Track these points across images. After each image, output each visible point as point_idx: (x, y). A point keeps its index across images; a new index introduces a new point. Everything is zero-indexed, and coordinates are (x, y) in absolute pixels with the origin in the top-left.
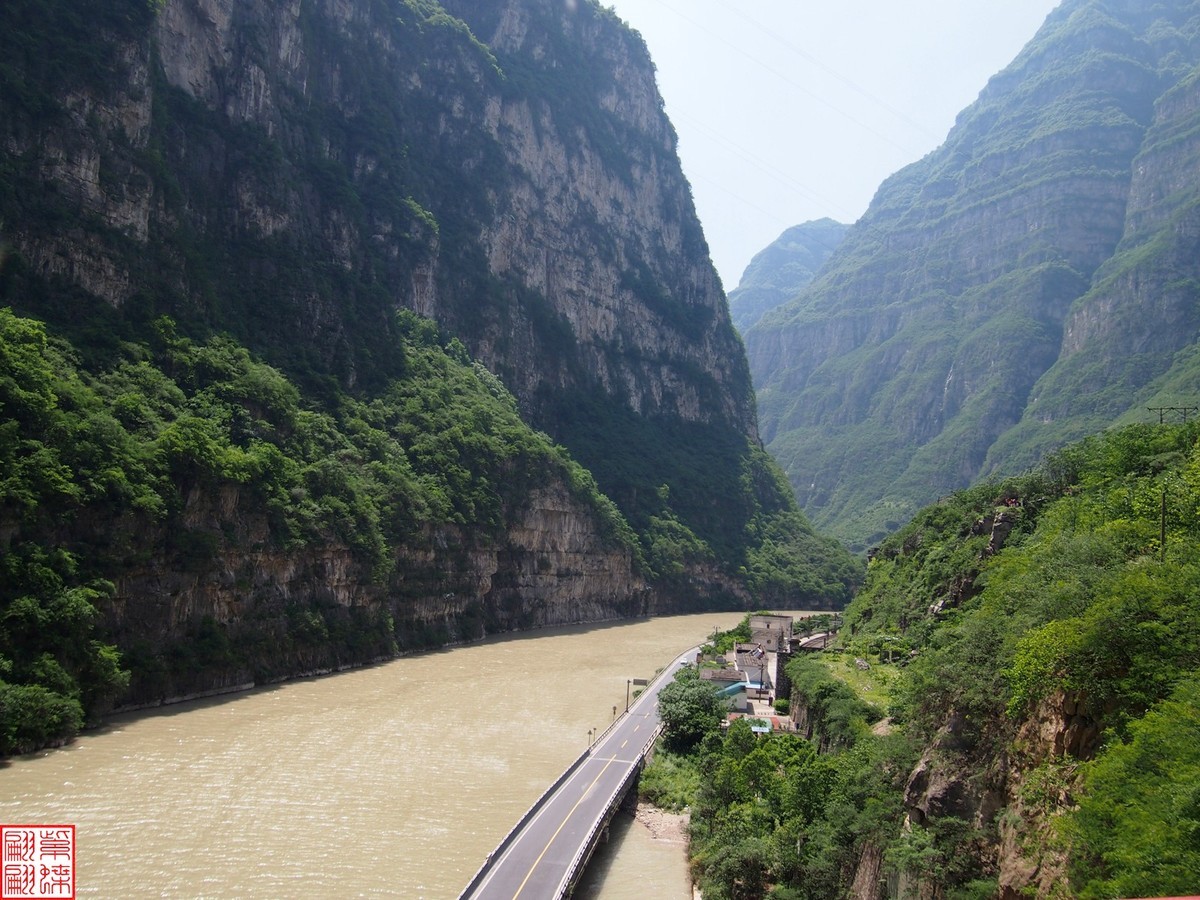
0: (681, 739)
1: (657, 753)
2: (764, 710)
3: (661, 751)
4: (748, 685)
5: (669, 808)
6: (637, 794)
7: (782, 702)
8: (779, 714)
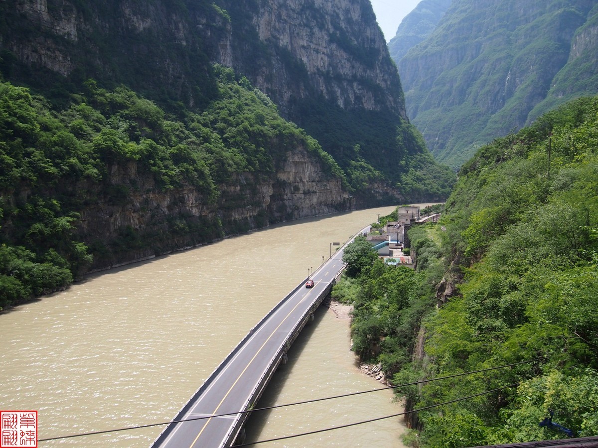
0: (353, 271)
1: (342, 277)
2: (398, 255)
3: (344, 276)
4: (390, 242)
5: (346, 303)
6: (331, 297)
7: (406, 250)
8: (405, 255)
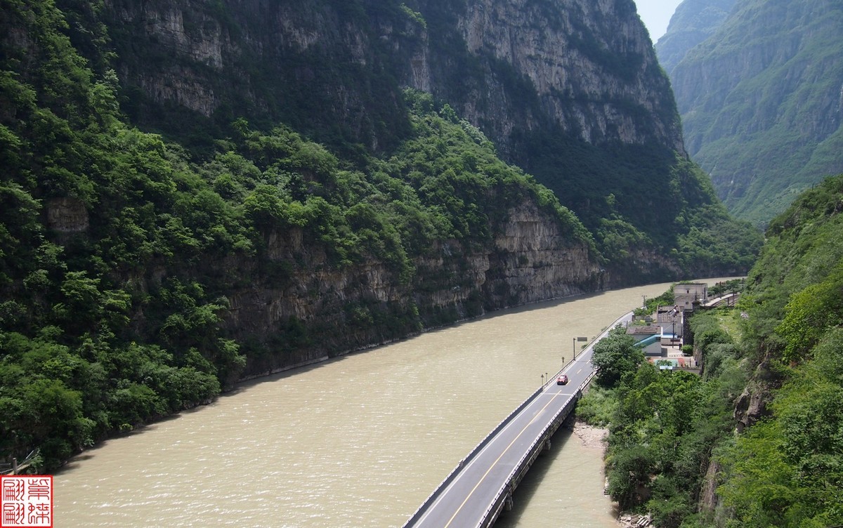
0: (607, 378)
1: (592, 387)
2: (675, 355)
3: (594, 385)
4: (662, 336)
5: (597, 425)
6: (575, 417)
7: (687, 347)
8: (685, 356)
